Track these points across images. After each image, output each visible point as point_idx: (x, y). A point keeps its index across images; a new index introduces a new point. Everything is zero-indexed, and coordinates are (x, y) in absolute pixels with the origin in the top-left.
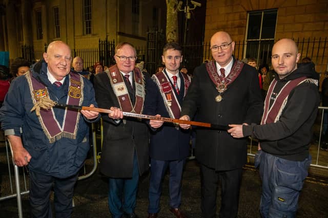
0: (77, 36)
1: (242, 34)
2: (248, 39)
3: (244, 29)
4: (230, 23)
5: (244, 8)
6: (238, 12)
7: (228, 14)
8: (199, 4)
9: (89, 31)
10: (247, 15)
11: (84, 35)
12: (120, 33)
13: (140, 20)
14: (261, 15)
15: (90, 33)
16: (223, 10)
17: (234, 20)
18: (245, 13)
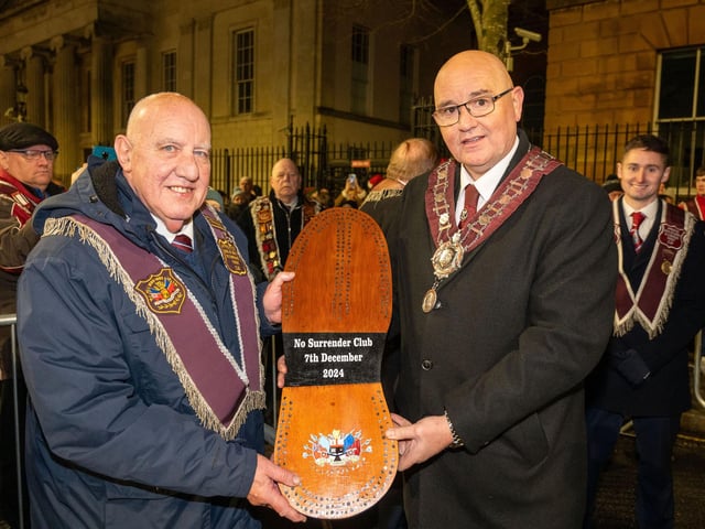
0: (217, 118)
1: (646, 106)
2: (660, 117)
3: (650, 92)
4: (611, 78)
5: (647, 41)
6: (632, 53)
7: (606, 57)
8: (537, 37)
9: (245, 106)
10: (656, 59)
11: (233, 115)
12: (323, 110)
13: (370, 77)
14: (695, 58)
15: (248, 109)
16: (591, 49)
17: (623, 72)
18: (652, 54)
